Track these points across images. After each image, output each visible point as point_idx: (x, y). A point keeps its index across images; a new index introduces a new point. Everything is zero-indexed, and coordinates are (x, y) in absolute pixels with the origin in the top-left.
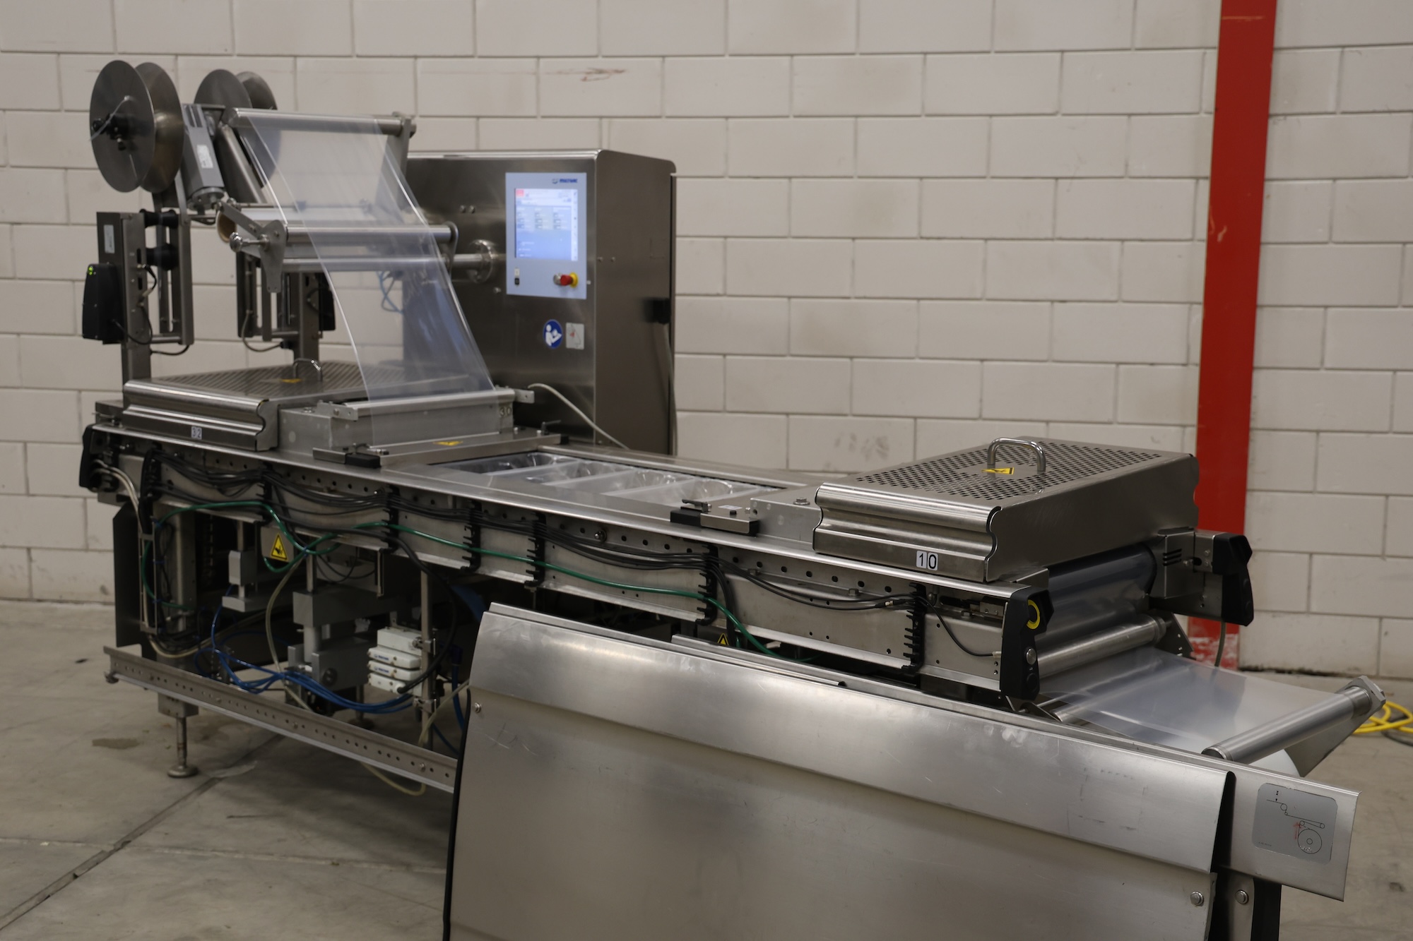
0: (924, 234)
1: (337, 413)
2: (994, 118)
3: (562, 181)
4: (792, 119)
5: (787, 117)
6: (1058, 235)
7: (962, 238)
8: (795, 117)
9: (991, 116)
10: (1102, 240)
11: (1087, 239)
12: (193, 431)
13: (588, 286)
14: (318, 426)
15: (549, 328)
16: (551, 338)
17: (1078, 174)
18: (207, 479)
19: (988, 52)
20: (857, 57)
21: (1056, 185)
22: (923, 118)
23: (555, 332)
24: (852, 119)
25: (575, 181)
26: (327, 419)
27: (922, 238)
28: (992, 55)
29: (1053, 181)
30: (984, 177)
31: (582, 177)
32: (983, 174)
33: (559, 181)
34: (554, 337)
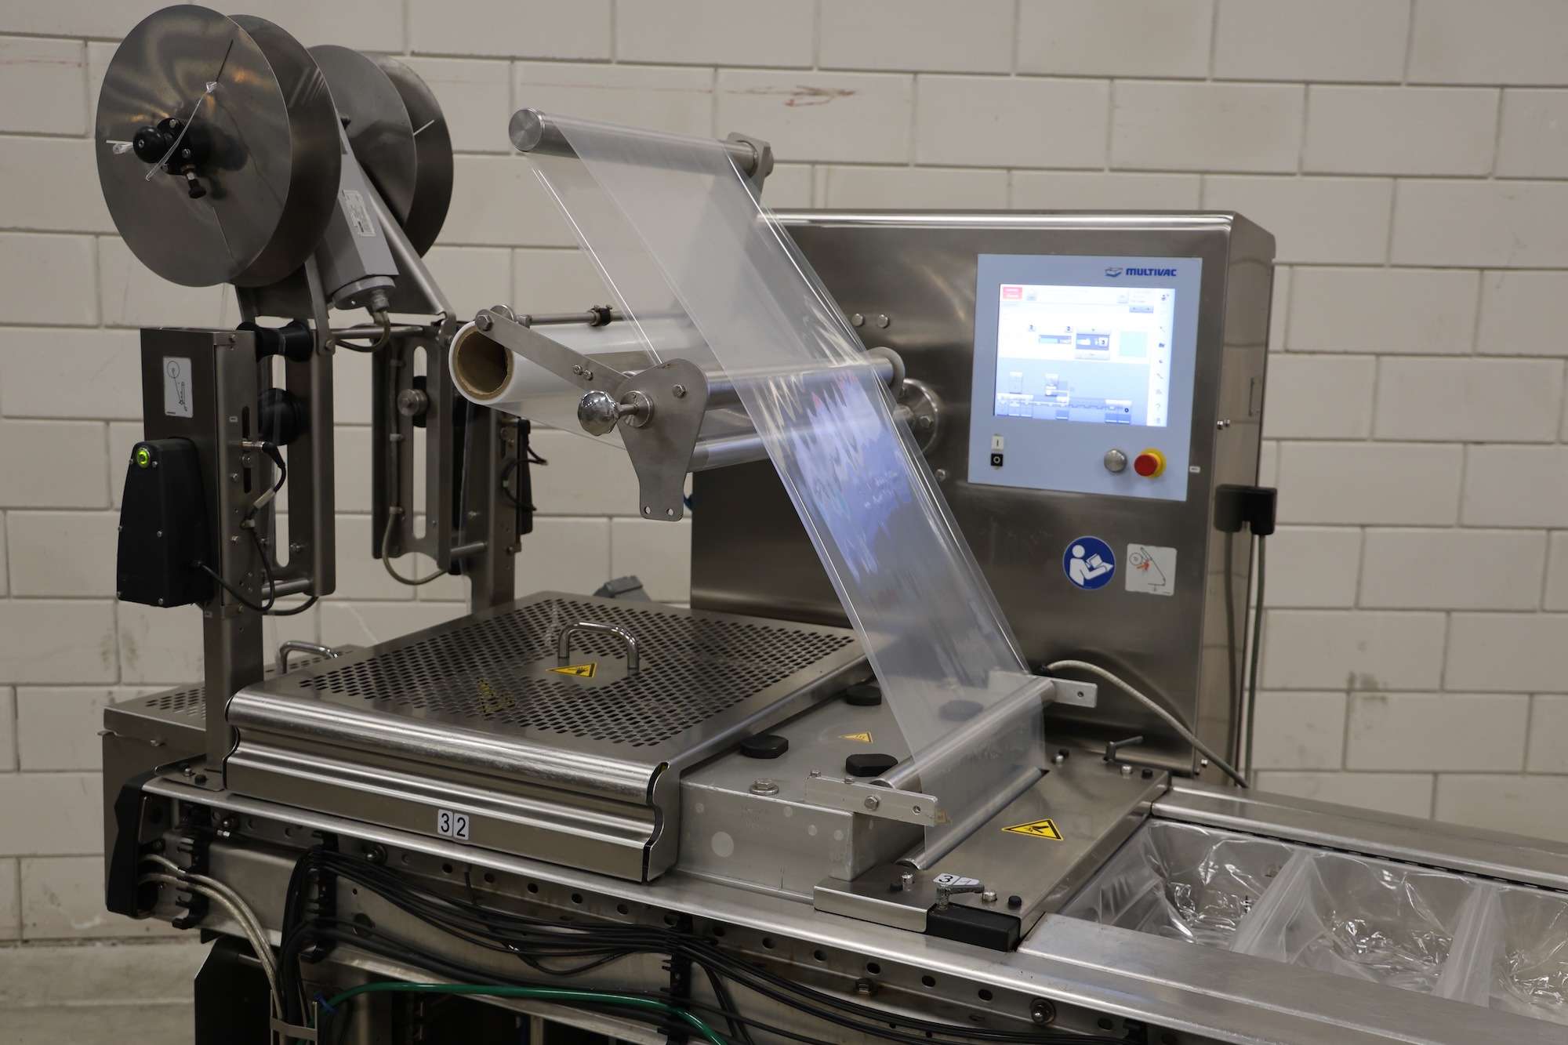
0: (1292, 346)
1: (869, 804)
2: (1401, 181)
3: (1130, 271)
4: (1107, 173)
5: (1100, 170)
6: (1481, 349)
7: (1346, 353)
8: (1112, 170)
9: (1396, 177)
10: (1540, 356)
11: (1520, 356)
12: (441, 821)
13: (1191, 476)
14: (813, 830)
15: (1079, 551)
16: (1079, 571)
17: (1513, 264)
18: (485, 929)
19: (1398, 84)
20: (1208, 83)
21: (1482, 279)
22: (1298, 177)
23: (1096, 560)
24: (1198, 176)
25: (1169, 272)
26: (844, 817)
27: (1287, 351)
28: (1403, 88)
29: (1477, 272)
30: (1381, 266)
31: (1191, 268)
32: (1381, 261)
33: (1124, 272)
34: (1091, 569)
